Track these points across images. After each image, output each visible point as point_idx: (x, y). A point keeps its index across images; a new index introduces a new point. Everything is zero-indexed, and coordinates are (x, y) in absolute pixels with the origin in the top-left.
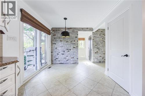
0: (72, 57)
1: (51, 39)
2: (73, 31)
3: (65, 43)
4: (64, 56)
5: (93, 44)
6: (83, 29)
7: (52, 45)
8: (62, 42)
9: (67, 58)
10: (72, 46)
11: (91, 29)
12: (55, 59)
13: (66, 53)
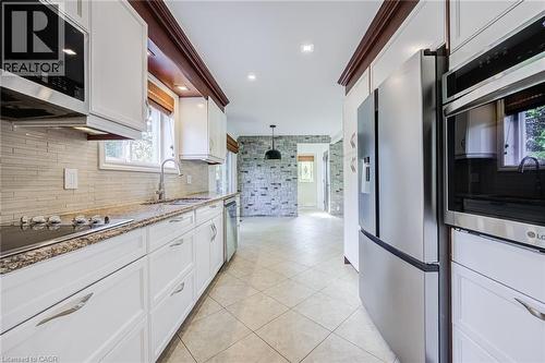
0: (284, 200)
1: (238, 161)
2: (286, 144)
3: (268, 170)
4: (265, 199)
5: (331, 172)
6: (307, 139)
7: (239, 175)
8: (263, 169)
9: (273, 203)
10: (284, 177)
11: (326, 139)
12: (246, 205)
13: (271, 193)
